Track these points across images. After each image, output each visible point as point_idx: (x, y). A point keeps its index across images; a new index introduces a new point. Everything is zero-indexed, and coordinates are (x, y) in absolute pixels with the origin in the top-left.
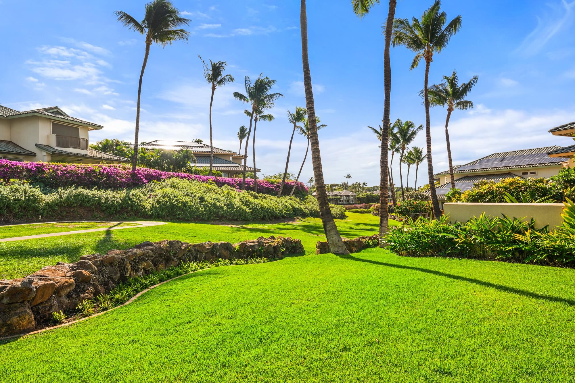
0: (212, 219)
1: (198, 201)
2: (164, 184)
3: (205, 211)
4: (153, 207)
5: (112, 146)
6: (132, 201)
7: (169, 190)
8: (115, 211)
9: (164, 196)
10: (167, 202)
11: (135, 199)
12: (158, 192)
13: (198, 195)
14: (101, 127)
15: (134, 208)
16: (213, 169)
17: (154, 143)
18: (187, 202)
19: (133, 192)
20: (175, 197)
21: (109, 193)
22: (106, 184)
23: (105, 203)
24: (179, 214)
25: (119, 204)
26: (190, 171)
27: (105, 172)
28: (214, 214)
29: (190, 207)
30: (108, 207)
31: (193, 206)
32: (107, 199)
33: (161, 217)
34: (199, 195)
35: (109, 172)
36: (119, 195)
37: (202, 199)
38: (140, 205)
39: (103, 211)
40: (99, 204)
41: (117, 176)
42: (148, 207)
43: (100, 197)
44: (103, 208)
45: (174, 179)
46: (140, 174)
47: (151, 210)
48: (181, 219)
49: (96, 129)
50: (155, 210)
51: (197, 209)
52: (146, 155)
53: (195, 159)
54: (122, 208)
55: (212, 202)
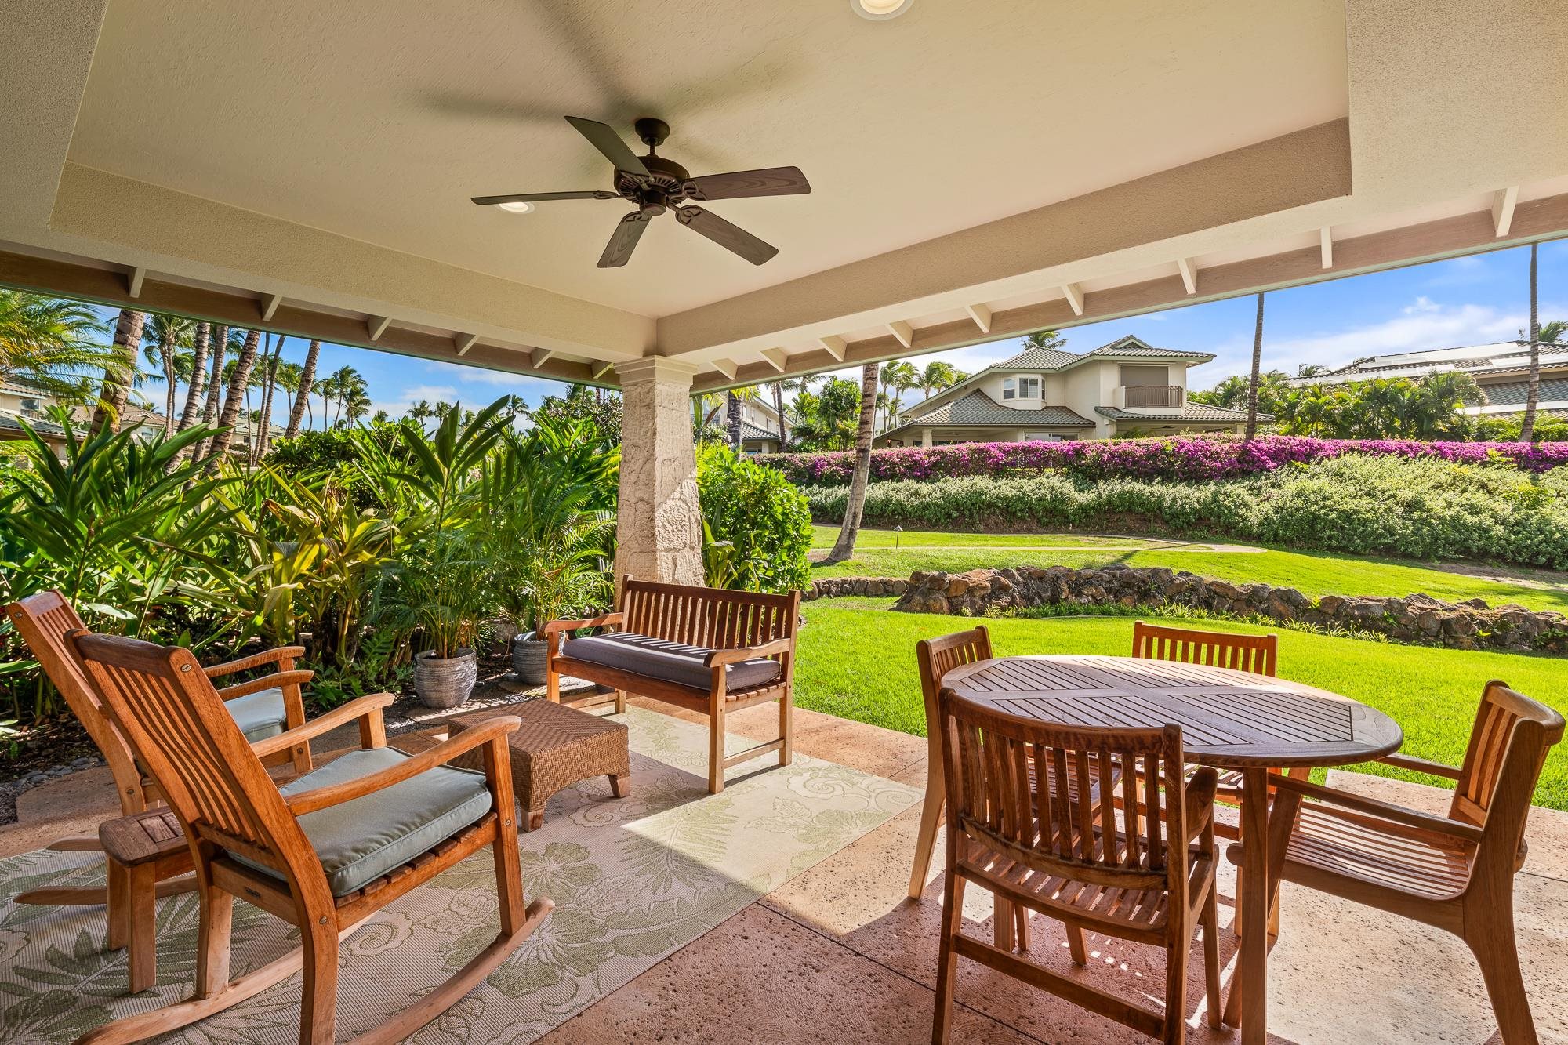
0: (1439, 558)
1: (1399, 510)
2: (1315, 470)
3: (1414, 534)
4: (1266, 521)
5: (1243, 390)
6: (1219, 507)
8: (1187, 523)
9: (1299, 495)
10: (1299, 509)
11: (1226, 502)
13: (1402, 495)
14: (1210, 357)
15: (1223, 519)
17: (1361, 366)
18: (1357, 512)
19: (1229, 487)
20: (1324, 498)
21: (1182, 489)
22: (1183, 474)
23: (1170, 507)
24: (1330, 538)
25: (1196, 511)
27: (1182, 451)
28: (1452, 544)
29: (1364, 523)
30: (1174, 515)
31: (1376, 521)
32: (1174, 500)
33: (1283, 540)
34: (1408, 495)
35: (1189, 450)
36: (1194, 495)
37: (1412, 506)
38: (1236, 514)
39: (1167, 522)
40: (1159, 508)
41: (1206, 457)
42: (1254, 518)
43: (1161, 498)
44: (1165, 517)
45: (1354, 458)
46: (1259, 450)
47: (1261, 524)
48: (1337, 549)
49: (1201, 363)
50: (1269, 525)
51: (1391, 531)
52: (1322, 400)
53: (1482, 393)
54: (1200, 518)
55: (1448, 513)
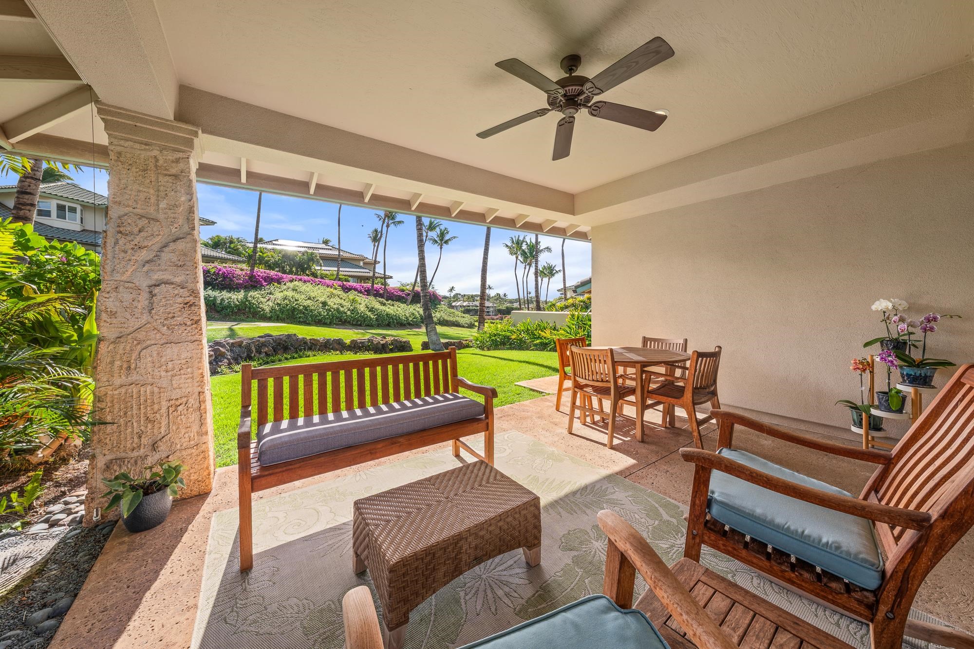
0: (335, 324)
1: (321, 305)
2: (285, 287)
3: (327, 315)
4: (272, 310)
5: (225, 243)
6: (250, 303)
7: (290, 294)
8: (232, 312)
9: (285, 299)
10: (287, 305)
11: (253, 301)
12: (278, 295)
13: (320, 300)
14: (213, 223)
15: (252, 310)
16: (341, 273)
17: (274, 242)
18: (309, 306)
19: (252, 293)
20: (296, 300)
21: (225, 294)
22: (222, 285)
23: (221, 304)
24: (300, 318)
25: (236, 306)
26: (314, 275)
27: (221, 272)
28: (337, 319)
29: (311, 311)
30: (224, 308)
31: (315, 310)
32: (222, 300)
33: (281, 319)
34: (322, 299)
35: (225, 273)
36: (237, 297)
37: (324, 304)
38: (259, 307)
39: (218, 312)
40: (214, 304)
41: (234, 277)
42: (267, 309)
43: (215, 298)
44: (219, 309)
45: (296, 283)
46: (259, 276)
47: (271, 312)
48: (302, 322)
49: (207, 225)
50: (275, 313)
51: (320, 313)
52: (265, 255)
53: (321, 262)
54: (239, 309)
55: (335, 306)
